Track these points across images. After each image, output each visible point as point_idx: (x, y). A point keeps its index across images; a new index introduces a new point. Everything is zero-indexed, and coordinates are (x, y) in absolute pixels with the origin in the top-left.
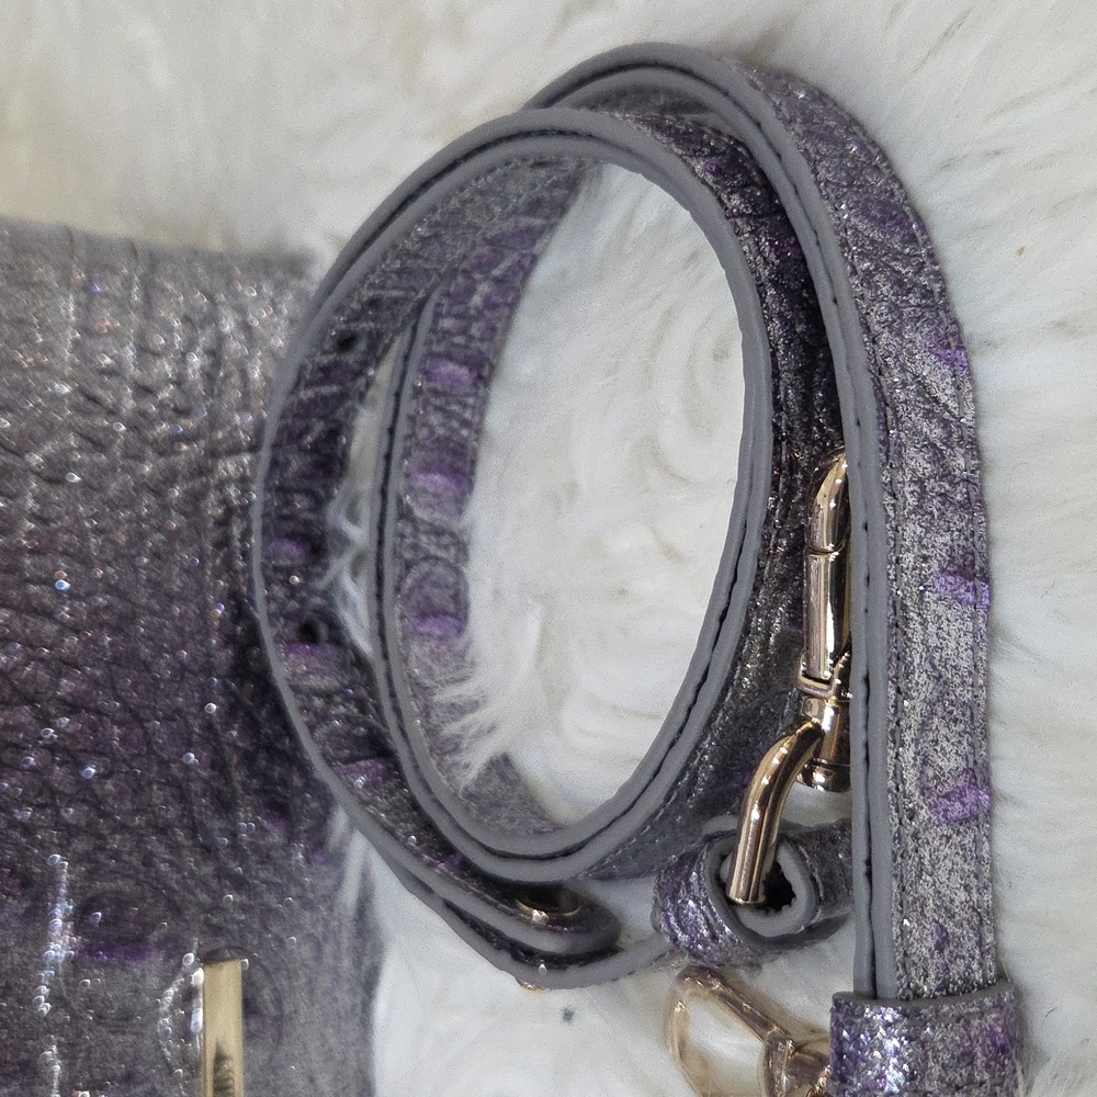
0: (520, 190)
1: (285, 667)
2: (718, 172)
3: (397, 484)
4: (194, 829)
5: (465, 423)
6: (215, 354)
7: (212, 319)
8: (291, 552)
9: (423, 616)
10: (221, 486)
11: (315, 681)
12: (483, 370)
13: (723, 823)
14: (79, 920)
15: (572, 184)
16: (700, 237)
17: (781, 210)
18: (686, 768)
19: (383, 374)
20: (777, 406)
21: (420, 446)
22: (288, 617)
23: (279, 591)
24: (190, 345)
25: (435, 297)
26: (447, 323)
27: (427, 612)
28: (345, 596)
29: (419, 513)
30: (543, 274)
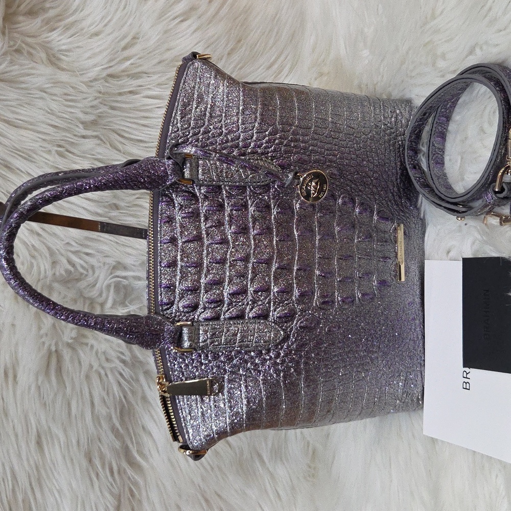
0: (459, 86)
1: (411, 173)
2: (495, 84)
3: (432, 139)
4: (395, 201)
5: (445, 129)
6: (396, 118)
7: (395, 112)
8: (411, 153)
9: (436, 164)
10: (398, 142)
11: (417, 175)
12: (448, 118)
13: (494, 184)
14: (378, 214)
15: (467, 86)
16: (491, 94)
17: (505, 89)
18: (488, 175)
19: (430, 120)
20: (504, 118)
21: (437, 133)
22: (412, 164)
23: (410, 160)
24: (392, 117)
25: (441, 106)
26: (443, 110)
27: (437, 163)
28: (421, 160)
29: (436, 145)
30: (460, 101)
